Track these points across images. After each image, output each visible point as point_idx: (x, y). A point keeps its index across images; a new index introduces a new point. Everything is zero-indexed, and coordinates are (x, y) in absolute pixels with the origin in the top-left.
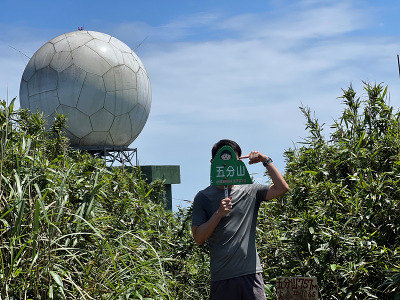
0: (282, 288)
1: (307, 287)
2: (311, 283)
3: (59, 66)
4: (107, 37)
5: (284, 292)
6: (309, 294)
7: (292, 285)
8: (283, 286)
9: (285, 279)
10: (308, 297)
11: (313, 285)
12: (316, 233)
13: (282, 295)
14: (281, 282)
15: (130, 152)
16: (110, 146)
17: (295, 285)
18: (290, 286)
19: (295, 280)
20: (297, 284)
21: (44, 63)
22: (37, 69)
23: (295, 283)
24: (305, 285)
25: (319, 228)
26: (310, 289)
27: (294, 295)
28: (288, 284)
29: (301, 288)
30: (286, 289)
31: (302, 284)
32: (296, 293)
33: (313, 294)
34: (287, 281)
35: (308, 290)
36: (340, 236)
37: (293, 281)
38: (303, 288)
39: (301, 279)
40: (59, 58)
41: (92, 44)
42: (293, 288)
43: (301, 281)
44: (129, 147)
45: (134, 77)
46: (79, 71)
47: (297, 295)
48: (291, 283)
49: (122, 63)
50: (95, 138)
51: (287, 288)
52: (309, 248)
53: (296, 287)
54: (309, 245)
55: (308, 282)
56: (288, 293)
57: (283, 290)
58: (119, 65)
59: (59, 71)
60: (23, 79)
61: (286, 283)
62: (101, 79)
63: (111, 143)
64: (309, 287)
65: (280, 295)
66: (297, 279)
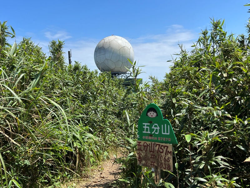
0: (142, 150)
1: (162, 152)
2: (167, 149)
3: (106, 47)
4: (120, 38)
5: (143, 154)
6: (165, 159)
7: (150, 149)
8: (142, 149)
9: (144, 143)
10: (163, 161)
11: (168, 151)
12: (177, 102)
13: (141, 156)
14: (141, 145)
15: (127, 74)
16: (121, 72)
17: (152, 149)
18: (148, 149)
19: (153, 145)
20: (154, 148)
21: (101, 46)
22: (99, 47)
23: (153, 148)
24: (161, 150)
25: (179, 99)
26: (166, 154)
27: (151, 157)
28: (146, 147)
29: (158, 152)
30: (144, 151)
31: (159, 149)
32: (153, 156)
33: (168, 159)
34: (145, 144)
35: (163, 154)
36: (195, 105)
37: (150, 145)
38: (159, 153)
39: (158, 145)
40: (106, 44)
41: (116, 40)
42: (150, 152)
43: (158, 146)
44: (127, 73)
45: (129, 50)
46: (112, 48)
47: (153, 158)
48: (148, 147)
49: (125, 46)
50: (116, 70)
51: (146, 151)
52: (172, 112)
53: (153, 151)
54: (172, 111)
55: (164, 148)
56: (146, 155)
57: (142, 152)
58: (124, 47)
59: (106, 48)
60: (95, 51)
61: (145, 146)
62: (118, 51)
63: (121, 71)
64: (165, 152)
65: (140, 156)
66: (154, 144)
